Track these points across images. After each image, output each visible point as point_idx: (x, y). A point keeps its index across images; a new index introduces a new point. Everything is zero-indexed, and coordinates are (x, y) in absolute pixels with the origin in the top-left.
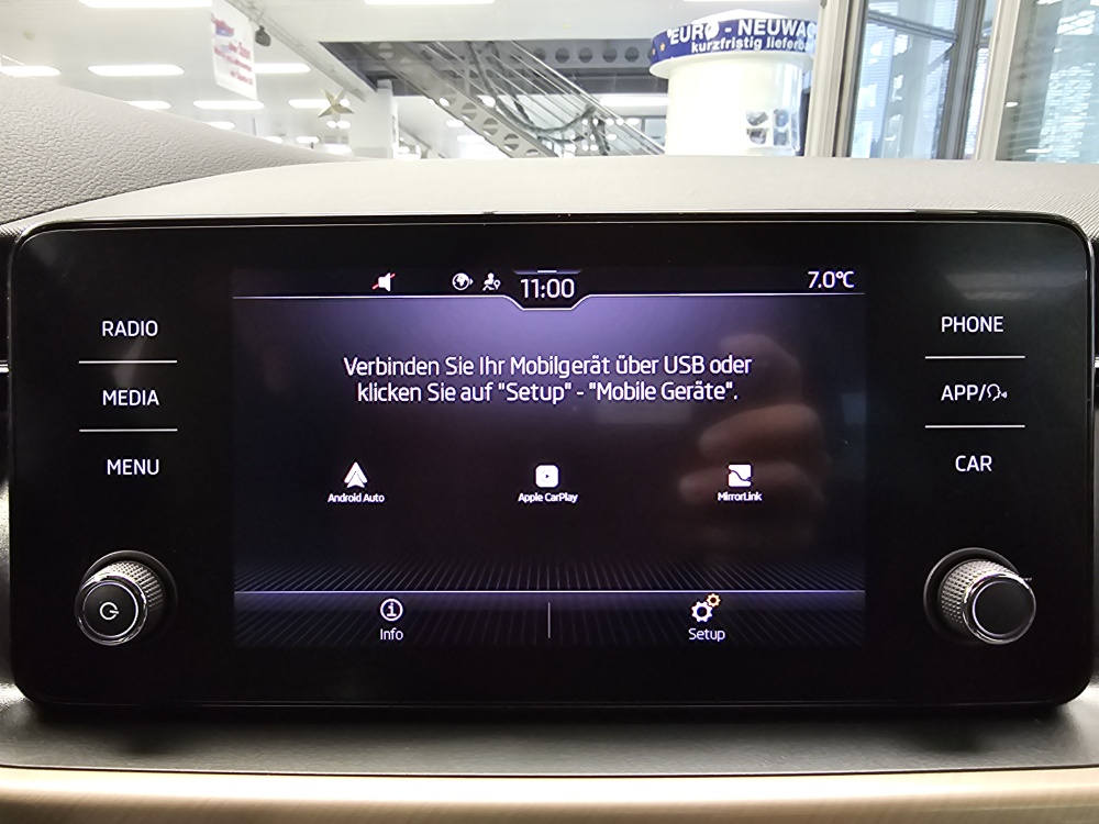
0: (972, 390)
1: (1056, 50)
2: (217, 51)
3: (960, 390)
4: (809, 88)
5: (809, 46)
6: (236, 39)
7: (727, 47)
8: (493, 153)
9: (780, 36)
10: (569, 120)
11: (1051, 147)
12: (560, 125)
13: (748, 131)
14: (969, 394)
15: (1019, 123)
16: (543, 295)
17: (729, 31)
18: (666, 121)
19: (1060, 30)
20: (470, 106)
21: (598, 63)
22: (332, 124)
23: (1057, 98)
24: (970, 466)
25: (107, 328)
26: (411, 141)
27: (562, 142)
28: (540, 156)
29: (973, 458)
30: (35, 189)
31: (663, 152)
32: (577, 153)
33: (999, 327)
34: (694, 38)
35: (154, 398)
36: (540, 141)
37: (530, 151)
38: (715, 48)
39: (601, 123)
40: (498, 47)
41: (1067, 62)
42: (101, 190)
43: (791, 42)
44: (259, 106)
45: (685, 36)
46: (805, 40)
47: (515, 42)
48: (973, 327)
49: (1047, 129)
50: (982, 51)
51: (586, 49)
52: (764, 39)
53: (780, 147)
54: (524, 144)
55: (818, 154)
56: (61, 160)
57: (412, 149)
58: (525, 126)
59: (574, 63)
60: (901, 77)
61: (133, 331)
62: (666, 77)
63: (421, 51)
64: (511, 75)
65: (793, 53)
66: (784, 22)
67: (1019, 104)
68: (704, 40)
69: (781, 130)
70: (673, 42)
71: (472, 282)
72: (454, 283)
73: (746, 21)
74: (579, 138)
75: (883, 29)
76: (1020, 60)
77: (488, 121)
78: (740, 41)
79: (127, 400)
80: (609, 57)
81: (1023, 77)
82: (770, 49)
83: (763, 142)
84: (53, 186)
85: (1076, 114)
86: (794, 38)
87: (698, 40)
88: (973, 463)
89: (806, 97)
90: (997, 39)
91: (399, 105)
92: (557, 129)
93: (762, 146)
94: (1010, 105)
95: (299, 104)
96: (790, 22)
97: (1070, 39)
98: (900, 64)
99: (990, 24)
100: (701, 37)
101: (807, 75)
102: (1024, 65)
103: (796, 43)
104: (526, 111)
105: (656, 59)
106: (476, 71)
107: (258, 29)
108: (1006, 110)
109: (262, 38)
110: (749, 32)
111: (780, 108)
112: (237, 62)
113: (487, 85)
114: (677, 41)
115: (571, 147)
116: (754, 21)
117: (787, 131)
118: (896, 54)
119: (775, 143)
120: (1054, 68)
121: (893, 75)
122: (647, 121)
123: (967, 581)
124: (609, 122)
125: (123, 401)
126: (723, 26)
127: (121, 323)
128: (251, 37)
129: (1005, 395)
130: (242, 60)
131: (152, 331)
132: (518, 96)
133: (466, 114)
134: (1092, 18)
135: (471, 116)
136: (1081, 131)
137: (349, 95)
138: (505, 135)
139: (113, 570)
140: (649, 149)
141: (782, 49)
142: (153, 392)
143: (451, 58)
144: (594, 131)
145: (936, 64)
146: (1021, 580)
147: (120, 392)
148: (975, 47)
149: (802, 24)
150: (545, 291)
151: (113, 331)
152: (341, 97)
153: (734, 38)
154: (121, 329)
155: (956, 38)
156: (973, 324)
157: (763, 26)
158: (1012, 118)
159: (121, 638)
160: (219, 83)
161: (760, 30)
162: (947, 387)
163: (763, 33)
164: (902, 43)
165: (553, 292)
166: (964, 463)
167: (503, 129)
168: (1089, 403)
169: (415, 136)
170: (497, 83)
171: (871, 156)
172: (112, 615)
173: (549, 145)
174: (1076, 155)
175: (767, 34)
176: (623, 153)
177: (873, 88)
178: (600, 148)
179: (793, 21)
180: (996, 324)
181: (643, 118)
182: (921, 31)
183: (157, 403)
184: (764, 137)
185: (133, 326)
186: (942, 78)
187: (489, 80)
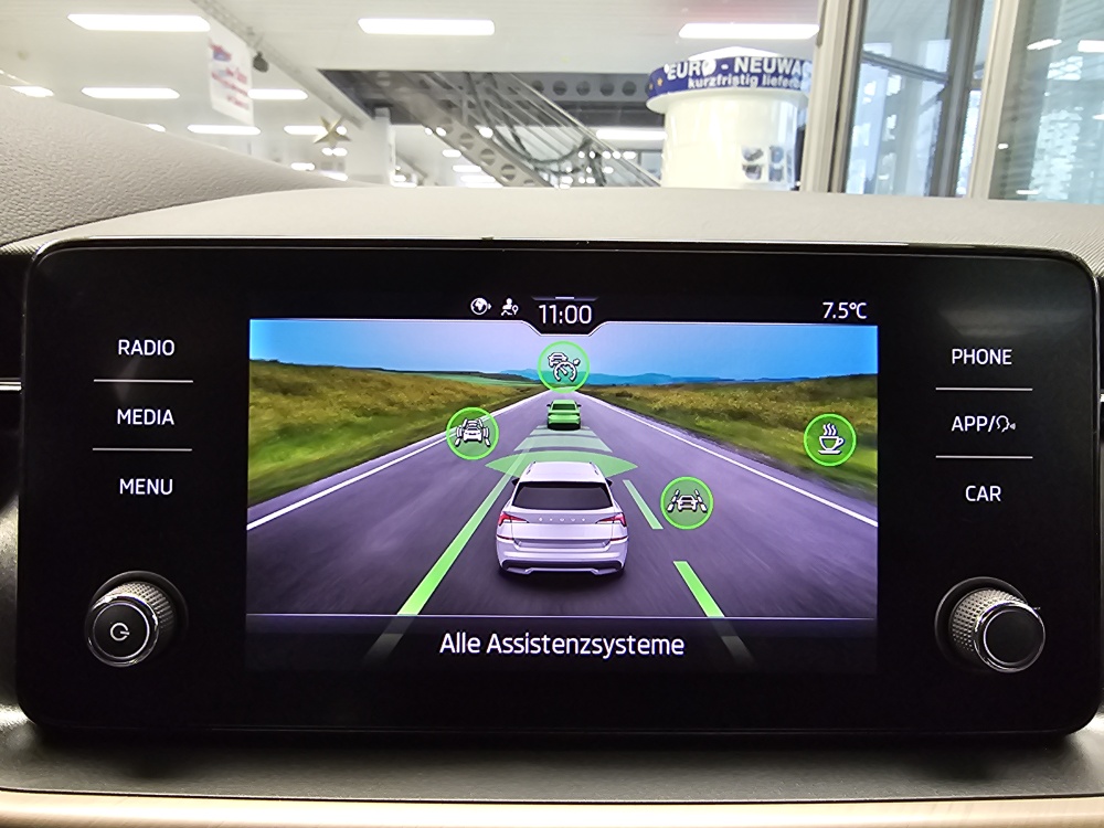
0: (982, 421)
1: (1046, 94)
2: (214, 76)
3: (970, 421)
4: (804, 126)
5: (804, 85)
6: (234, 64)
7: (724, 83)
8: (489, 182)
9: (776, 74)
10: (566, 151)
11: (1041, 189)
12: (556, 156)
13: (744, 167)
14: (979, 425)
15: (1011, 163)
16: (561, 321)
17: (726, 68)
18: (663, 155)
19: (1051, 75)
20: (469, 136)
21: (595, 96)
22: (327, 151)
23: (1047, 141)
24: (980, 496)
25: (123, 346)
26: (407, 169)
27: (559, 174)
28: (536, 186)
29: (983, 488)
30: (47, 208)
31: (659, 185)
32: (575, 184)
33: (1007, 360)
34: (691, 74)
35: (169, 418)
36: (537, 171)
37: (526, 182)
38: (712, 84)
39: (597, 155)
40: (497, 78)
41: (1057, 106)
42: (112, 210)
43: (786, 80)
44: (254, 131)
45: (682, 71)
46: (800, 78)
47: (514, 74)
48: (982, 359)
49: (1038, 171)
50: (973, 94)
51: (584, 82)
52: (760, 76)
53: (775, 183)
54: (520, 174)
55: (814, 189)
56: (75, 179)
57: (408, 178)
58: (523, 157)
59: (571, 96)
60: (894, 117)
61: (150, 350)
62: (661, 112)
63: (419, 81)
64: (509, 106)
65: (788, 91)
66: (779, 61)
67: (1010, 146)
68: (701, 76)
69: (777, 166)
70: (671, 77)
71: (490, 307)
72: (473, 308)
73: (743, 59)
74: (575, 170)
75: (877, 69)
76: (1011, 102)
77: (486, 151)
78: (736, 78)
79: (142, 420)
80: (607, 91)
81: (1014, 119)
82: (766, 86)
83: (759, 177)
84: (65, 205)
85: (1065, 157)
86: (789, 76)
87: (695, 76)
88: (982, 494)
89: (801, 134)
90: (990, 82)
91: (396, 133)
92: (553, 161)
93: (758, 181)
94: (1003, 146)
95: (294, 130)
96: (785, 61)
97: (1059, 84)
98: (893, 104)
99: (982, 66)
100: (698, 73)
101: (802, 113)
102: (1015, 107)
103: (792, 81)
104: (524, 143)
105: (653, 93)
106: (473, 101)
107: (255, 54)
108: (998, 152)
109: (260, 63)
110: (745, 69)
111: (776, 144)
112: (234, 87)
113: (484, 115)
114: (674, 77)
115: (568, 180)
116: (750, 59)
117: (782, 168)
118: (889, 94)
119: (771, 178)
120: (1045, 110)
121: (887, 114)
122: (643, 155)
123: (978, 609)
124: (606, 155)
125: (138, 420)
126: (720, 62)
127: (137, 342)
128: (249, 62)
129: (1013, 426)
130: (239, 85)
131: (168, 350)
132: (516, 127)
133: (465, 143)
134: (1080, 64)
135: (468, 146)
136: (1068, 173)
137: (346, 122)
138: (502, 165)
139: (125, 591)
140: (645, 182)
141: (778, 86)
142: (168, 412)
143: (449, 88)
144: (592, 163)
145: (927, 105)
146: (1030, 609)
147: (135, 411)
148: (966, 90)
149: (798, 63)
150: (563, 317)
151: (130, 350)
152: (339, 124)
153: (730, 75)
154: (137, 347)
155: (948, 79)
156: (982, 356)
157: (759, 64)
158: (1004, 159)
159: (132, 659)
160: (215, 107)
161: (756, 67)
162: (957, 418)
163: (759, 71)
164: (895, 84)
165: (571, 318)
166: (974, 493)
167: (500, 160)
168: (1095, 436)
169: (411, 164)
170: (495, 113)
171: (865, 192)
172: (123, 635)
173: (545, 177)
174: (1065, 197)
175: (763, 72)
176: (619, 185)
177: (867, 126)
178: (597, 181)
179: (789, 60)
180: (1005, 357)
181: (639, 152)
182: (913, 73)
183: (173, 423)
184: (760, 173)
185: (150, 345)
186: (934, 120)
187: (487, 110)
